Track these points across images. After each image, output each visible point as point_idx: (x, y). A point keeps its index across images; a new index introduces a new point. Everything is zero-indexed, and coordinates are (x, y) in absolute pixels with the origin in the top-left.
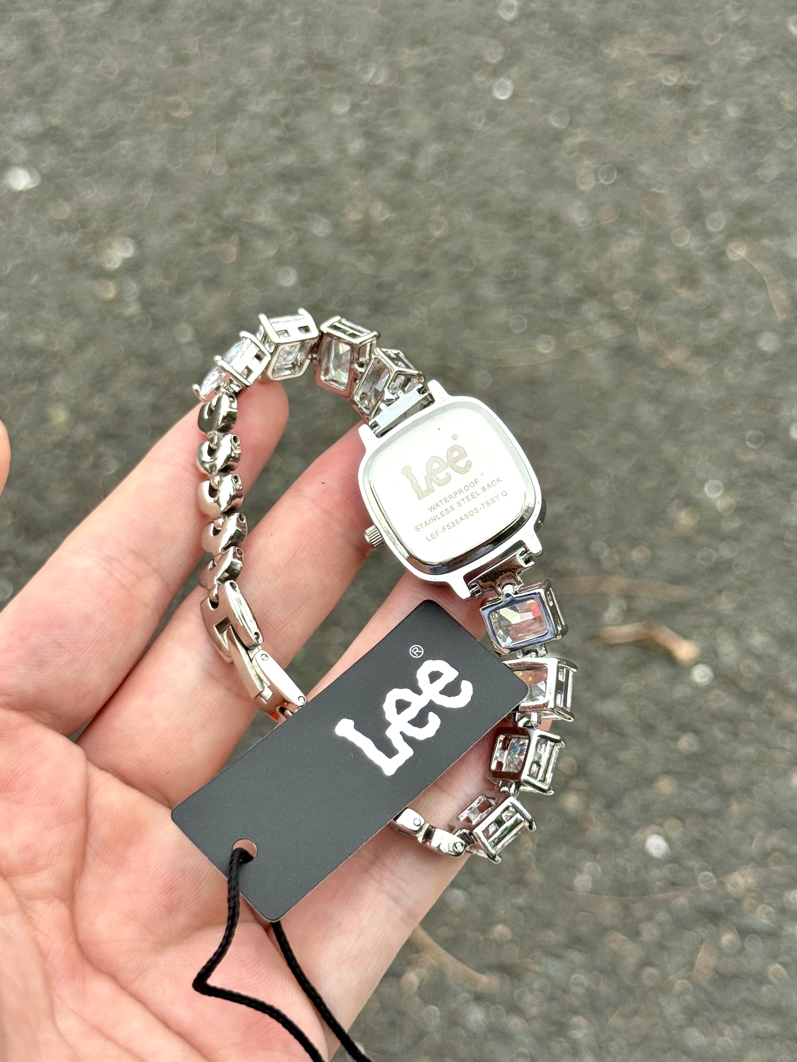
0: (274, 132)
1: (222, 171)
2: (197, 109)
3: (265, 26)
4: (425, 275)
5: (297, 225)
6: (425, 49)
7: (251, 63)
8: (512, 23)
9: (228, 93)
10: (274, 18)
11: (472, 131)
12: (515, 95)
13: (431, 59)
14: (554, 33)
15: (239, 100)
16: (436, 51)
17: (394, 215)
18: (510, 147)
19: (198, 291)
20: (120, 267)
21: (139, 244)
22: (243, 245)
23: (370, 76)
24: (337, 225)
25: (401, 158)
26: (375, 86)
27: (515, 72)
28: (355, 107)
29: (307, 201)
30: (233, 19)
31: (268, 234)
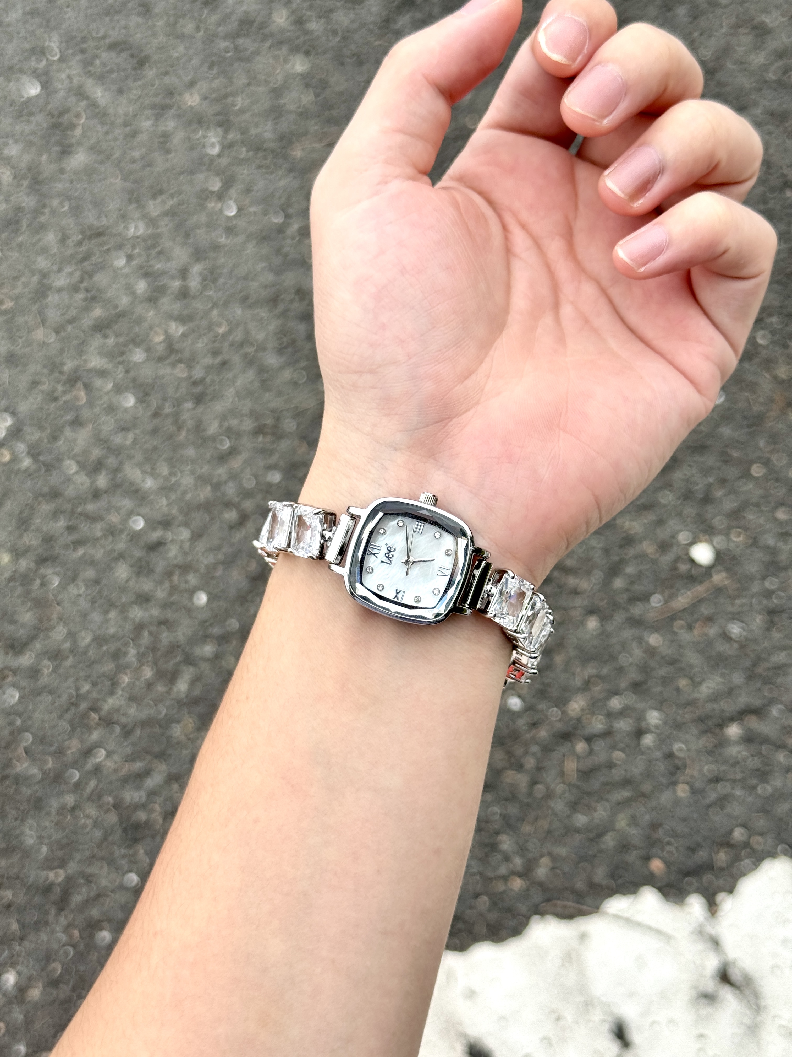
0: (80, 296)
1: (53, 338)
2: (17, 298)
3: (42, 219)
4: (224, 363)
5: (120, 359)
6: (164, 197)
7: (44, 250)
8: (219, 156)
9: (36, 278)
10: (47, 211)
11: (219, 247)
12: (240, 210)
13: (170, 203)
14: (251, 153)
15: (45, 281)
16: (172, 196)
17: (186, 328)
18: (251, 248)
19: (68, 432)
20: (6, 435)
21: (13, 413)
22: (88, 387)
23: (132, 230)
24: (148, 350)
25: (177, 284)
26: (138, 237)
27: (233, 192)
28: (130, 258)
29: (121, 340)
30: (18, 222)
31: (102, 373)
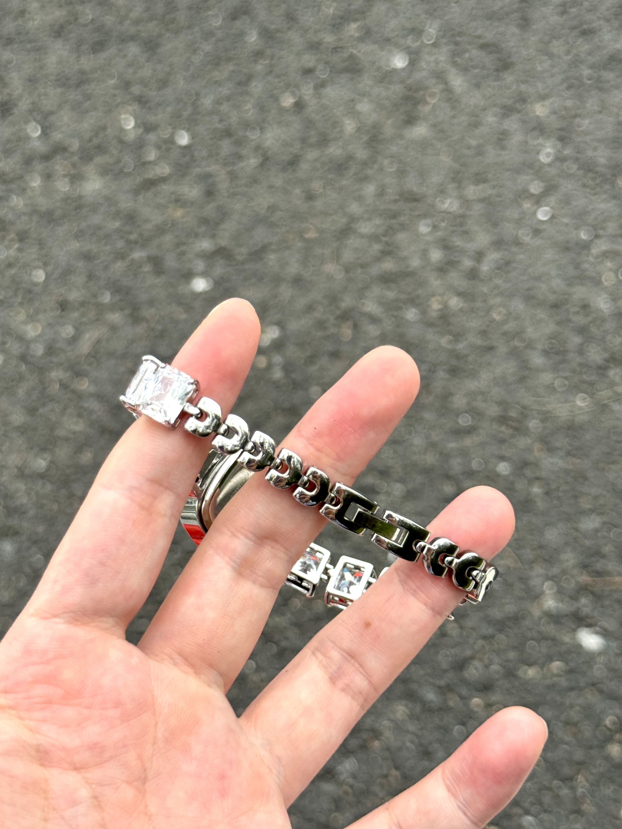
0: (377, 247)
1: (340, 276)
2: (321, 231)
3: (370, 172)
4: (491, 349)
5: (395, 313)
6: (485, 185)
7: (360, 199)
8: (549, 165)
9: (344, 220)
10: (376, 166)
11: (522, 244)
12: (553, 217)
13: (490, 192)
14: (581, 172)
15: (353, 225)
16: (494, 187)
17: (465, 305)
18: (549, 255)
19: (324, 361)
20: (271, 345)
21: (283, 329)
22: (356, 326)
23: (446, 205)
24: (424, 313)
26: (449, 213)
27: (552, 200)
28: (435, 227)
29: (403, 296)
30: (346, 168)
31: (374, 320)
